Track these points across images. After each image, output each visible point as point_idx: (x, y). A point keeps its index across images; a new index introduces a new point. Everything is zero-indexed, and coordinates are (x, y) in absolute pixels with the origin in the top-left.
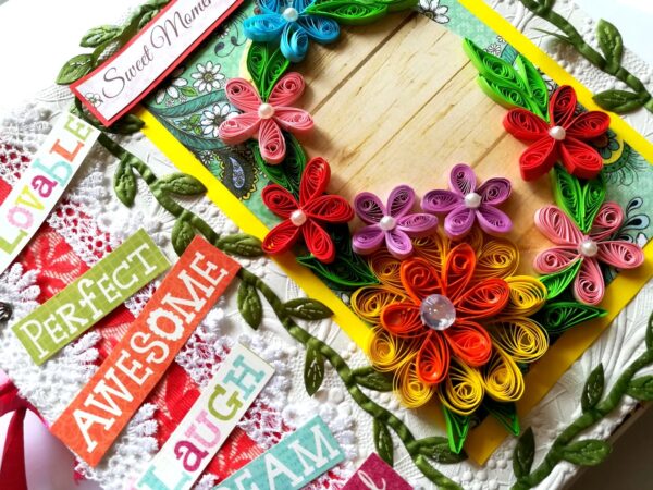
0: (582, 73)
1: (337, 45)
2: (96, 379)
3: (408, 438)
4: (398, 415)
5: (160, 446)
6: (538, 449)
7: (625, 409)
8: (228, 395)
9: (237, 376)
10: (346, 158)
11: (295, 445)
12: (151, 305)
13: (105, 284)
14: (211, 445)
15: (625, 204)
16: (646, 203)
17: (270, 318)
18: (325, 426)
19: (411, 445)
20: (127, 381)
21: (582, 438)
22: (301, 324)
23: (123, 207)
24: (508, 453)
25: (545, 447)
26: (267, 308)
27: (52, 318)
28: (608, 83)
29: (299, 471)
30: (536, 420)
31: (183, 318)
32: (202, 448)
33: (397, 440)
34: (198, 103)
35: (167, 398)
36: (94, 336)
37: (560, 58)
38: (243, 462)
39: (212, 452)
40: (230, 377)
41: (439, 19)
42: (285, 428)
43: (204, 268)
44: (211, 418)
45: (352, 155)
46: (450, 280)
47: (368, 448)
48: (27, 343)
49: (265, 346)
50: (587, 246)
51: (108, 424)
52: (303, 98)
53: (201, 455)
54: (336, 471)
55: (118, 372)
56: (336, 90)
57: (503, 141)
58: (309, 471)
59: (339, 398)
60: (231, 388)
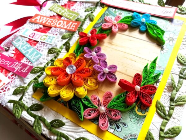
0: (165, 95)
2: (47, 17)
3: (39, 77)
4: (45, 73)
5: (34, 30)
6: (38, 112)
8: (46, 38)
9: (50, 38)
10: (110, 43)
11: (35, 53)
12: (64, 20)
13: (67, 13)
14: (35, 38)
16: (126, 129)
17: (65, 41)
18: (40, 57)
19: (37, 78)
21: (42, 124)
22: (65, 47)
25: (38, 114)
26: (67, 40)
27: (58, 8)
29: (30, 55)
30: (46, 110)
31: (62, 26)
32: (34, 37)
33: (38, 74)
35: (44, 29)
36: (55, 14)
37: (167, 87)
38: (31, 45)
39: (33, 39)
41: (162, 52)
42: (39, 50)
43: (74, 25)
44: (41, 36)
45: (111, 44)
48: (53, 6)
49: (58, 41)
50: (103, 109)
51: (38, 21)
53: (32, 37)
54: (30, 62)
55: (48, 20)
57: (130, 77)
58: (30, 57)
59: (48, 59)
60: (48, 38)
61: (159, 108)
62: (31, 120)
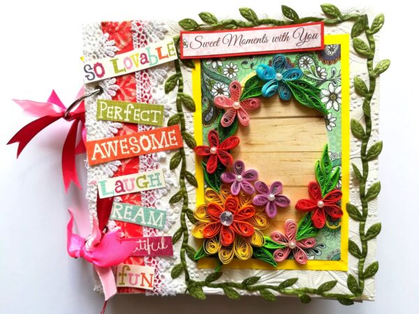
0: (353, 192)
1: (285, 102)
2: (110, 139)
3: (186, 241)
4: (189, 232)
5: (113, 176)
6: (220, 279)
7: (255, 293)
8: (146, 181)
9: (153, 178)
10: (248, 144)
11: (152, 213)
12: (146, 133)
13: (137, 112)
14: (128, 190)
15: (319, 243)
17: (178, 170)
18: (165, 216)
19: (184, 244)
20: (119, 149)
21: (234, 289)
22: (186, 181)
23: (163, 91)
24: (210, 272)
25: (222, 281)
26: (180, 166)
27: (112, 108)
28: (357, 203)
29: (147, 220)
30: (227, 272)
31: (152, 146)
32: (125, 188)
33: (182, 238)
34: (219, 78)
35: (127, 165)
36: (120, 125)
37: (352, 180)
38: (133, 203)
39: (127, 192)
40: (151, 176)
41: (329, 127)
42: (153, 205)
43: (172, 137)
44: (135, 182)
45: (251, 145)
46: (240, 213)
47: (171, 233)
48: (99, 109)
49: (169, 177)
50: (292, 244)
51: (103, 157)
52: (254, 110)
53: (123, 190)
54: (157, 230)
55: (119, 144)
56: (268, 118)
57: (303, 188)
58: (149, 223)
59: (177, 211)
60: (148, 180)
61: (352, 210)
62: (219, 291)
